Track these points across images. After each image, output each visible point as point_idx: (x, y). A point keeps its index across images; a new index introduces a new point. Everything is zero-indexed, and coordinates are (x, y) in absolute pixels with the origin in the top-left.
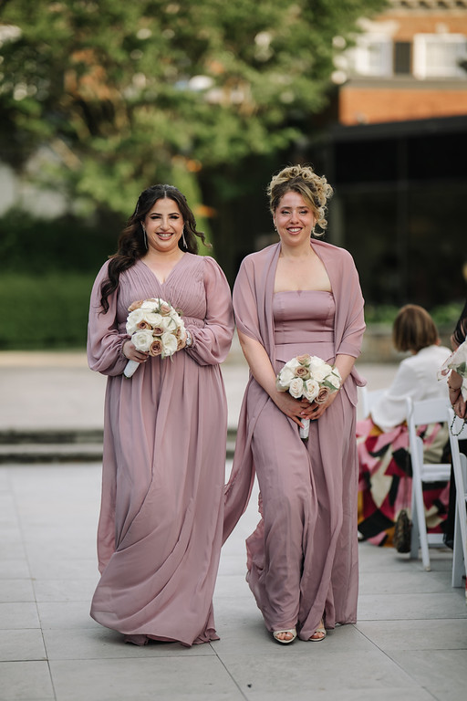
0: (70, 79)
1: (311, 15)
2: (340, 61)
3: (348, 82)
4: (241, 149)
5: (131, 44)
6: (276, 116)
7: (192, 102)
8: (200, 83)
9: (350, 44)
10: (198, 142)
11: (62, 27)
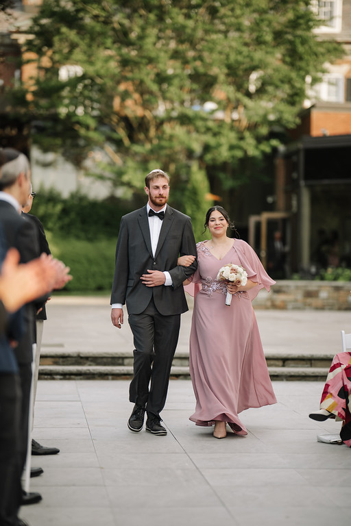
0: (117, 102)
1: (288, 59)
2: (309, 92)
3: (313, 106)
4: (239, 154)
5: (161, 79)
6: (264, 131)
7: (204, 119)
8: (209, 106)
9: (316, 81)
10: (207, 148)
11: (113, 66)
